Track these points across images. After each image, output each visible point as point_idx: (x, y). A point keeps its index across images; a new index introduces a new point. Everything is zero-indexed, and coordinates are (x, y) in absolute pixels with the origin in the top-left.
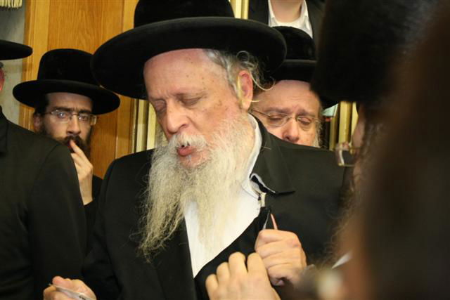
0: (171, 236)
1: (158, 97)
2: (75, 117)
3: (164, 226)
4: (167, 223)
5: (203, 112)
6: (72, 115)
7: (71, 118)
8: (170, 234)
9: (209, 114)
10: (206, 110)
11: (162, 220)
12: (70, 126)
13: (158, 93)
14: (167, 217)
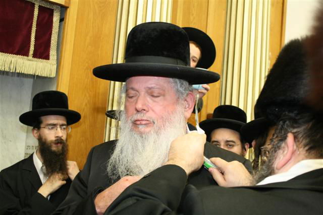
12: (57, 133)
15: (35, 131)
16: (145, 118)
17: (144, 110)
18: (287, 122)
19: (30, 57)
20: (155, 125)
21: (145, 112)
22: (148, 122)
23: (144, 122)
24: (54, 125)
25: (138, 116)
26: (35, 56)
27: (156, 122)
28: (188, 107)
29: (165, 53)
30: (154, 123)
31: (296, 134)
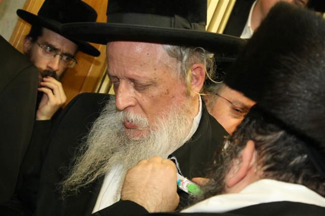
0: (87, 185)
1: (113, 75)
2: (58, 57)
3: (85, 174)
4: (89, 173)
5: (150, 97)
6: (57, 54)
7: (55, 56)
8: (87, 183)
9: (155, 101)
10: (153, 96)
11: (86, 169)
12: (51, 62)
13: (114, 71)
14: (91, 168)
15: (28, 41)
18: (254, 122)
24: (54, 50)
31: (259, 144)
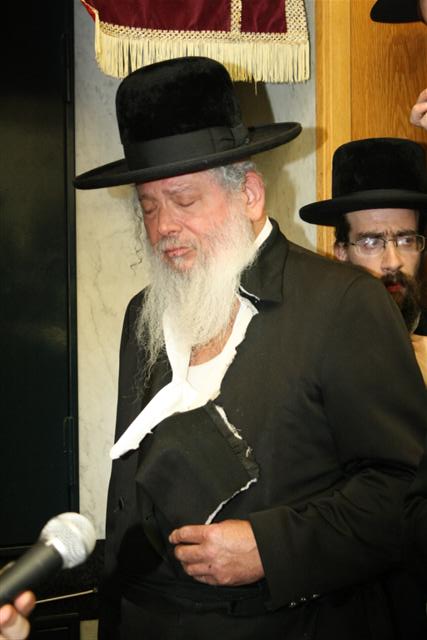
6: (386, 242)
7: (384, 247)
12: (385, 260)
16: (178, 245)
17: (174, 231)
19: (235, 31)
20: (198, 253)
21: (175, 234)
22: (185, 251)
23: (180, 253)
25: (168, 245)
26: (247, 26)
27: (198, 246)
28: (255, 199)
29: (184, 126)
30: (195, 249)
